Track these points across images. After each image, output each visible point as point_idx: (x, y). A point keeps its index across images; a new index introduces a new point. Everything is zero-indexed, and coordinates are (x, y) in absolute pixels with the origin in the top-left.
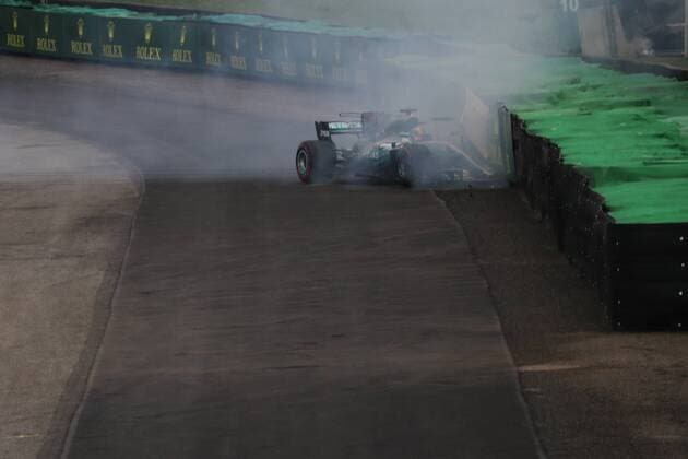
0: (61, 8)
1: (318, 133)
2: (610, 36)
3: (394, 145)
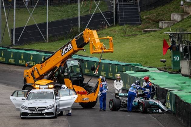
0: (16, 50)
1: (116, 96)
2: (190, 69)
3: (138, 101)
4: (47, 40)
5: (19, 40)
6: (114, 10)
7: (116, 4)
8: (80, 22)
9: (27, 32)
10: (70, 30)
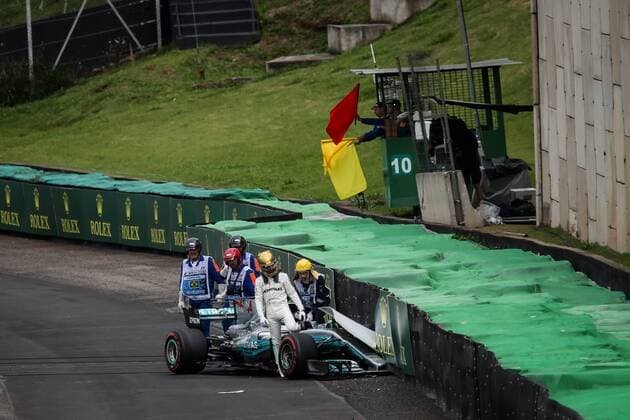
1: (187, 320)
2: (455, 202)
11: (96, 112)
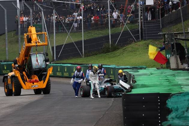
2: (177, 63)
3: (105, 86)
4: (83, 55)
5: (60, 56)
6: (140, 28)
7: (141, 23)
8: (111, 39)
9: (66, 49)
10: (102, 47)
11: (122, 54)
